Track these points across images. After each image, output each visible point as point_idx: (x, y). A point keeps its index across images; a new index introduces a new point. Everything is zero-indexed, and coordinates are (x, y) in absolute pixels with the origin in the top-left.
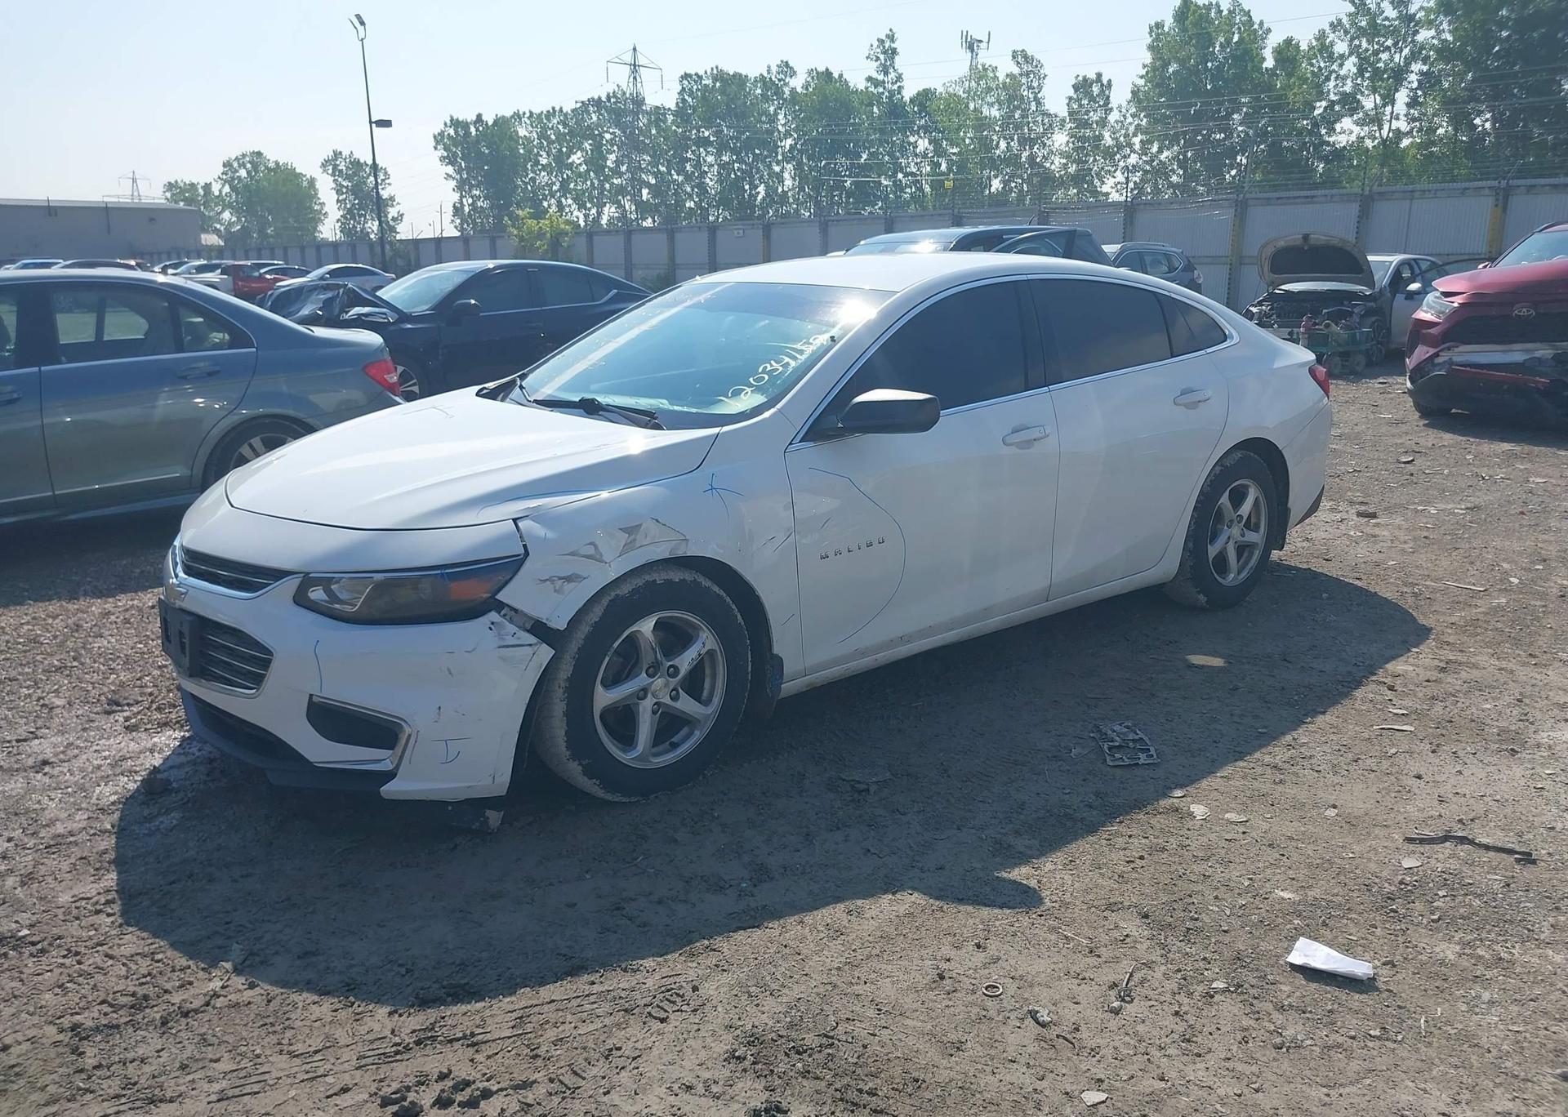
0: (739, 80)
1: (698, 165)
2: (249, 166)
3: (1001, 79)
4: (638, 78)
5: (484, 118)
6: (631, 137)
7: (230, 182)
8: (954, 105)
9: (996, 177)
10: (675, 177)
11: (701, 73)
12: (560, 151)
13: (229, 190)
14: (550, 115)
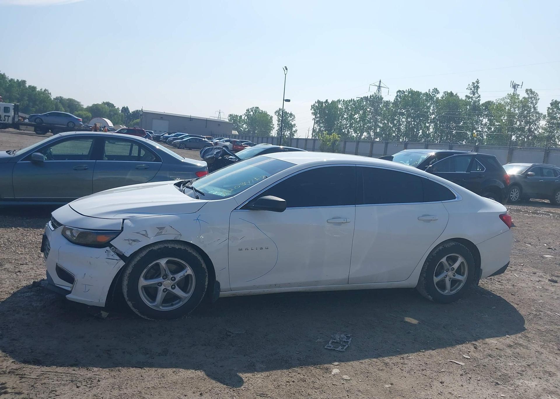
0: (418, 94)
1: (399, 121)
2: (254, 111)
3: (520, 99)
4: (380, 91)
5: (328, 101)
6: (376, 110)
7: (247, 116)
8: (500, 108)
9: (514, 135)
10: (390, 125)
11: (405, 90)
12: (351, 113)
13: (246, 118)
14: (350, 101)
